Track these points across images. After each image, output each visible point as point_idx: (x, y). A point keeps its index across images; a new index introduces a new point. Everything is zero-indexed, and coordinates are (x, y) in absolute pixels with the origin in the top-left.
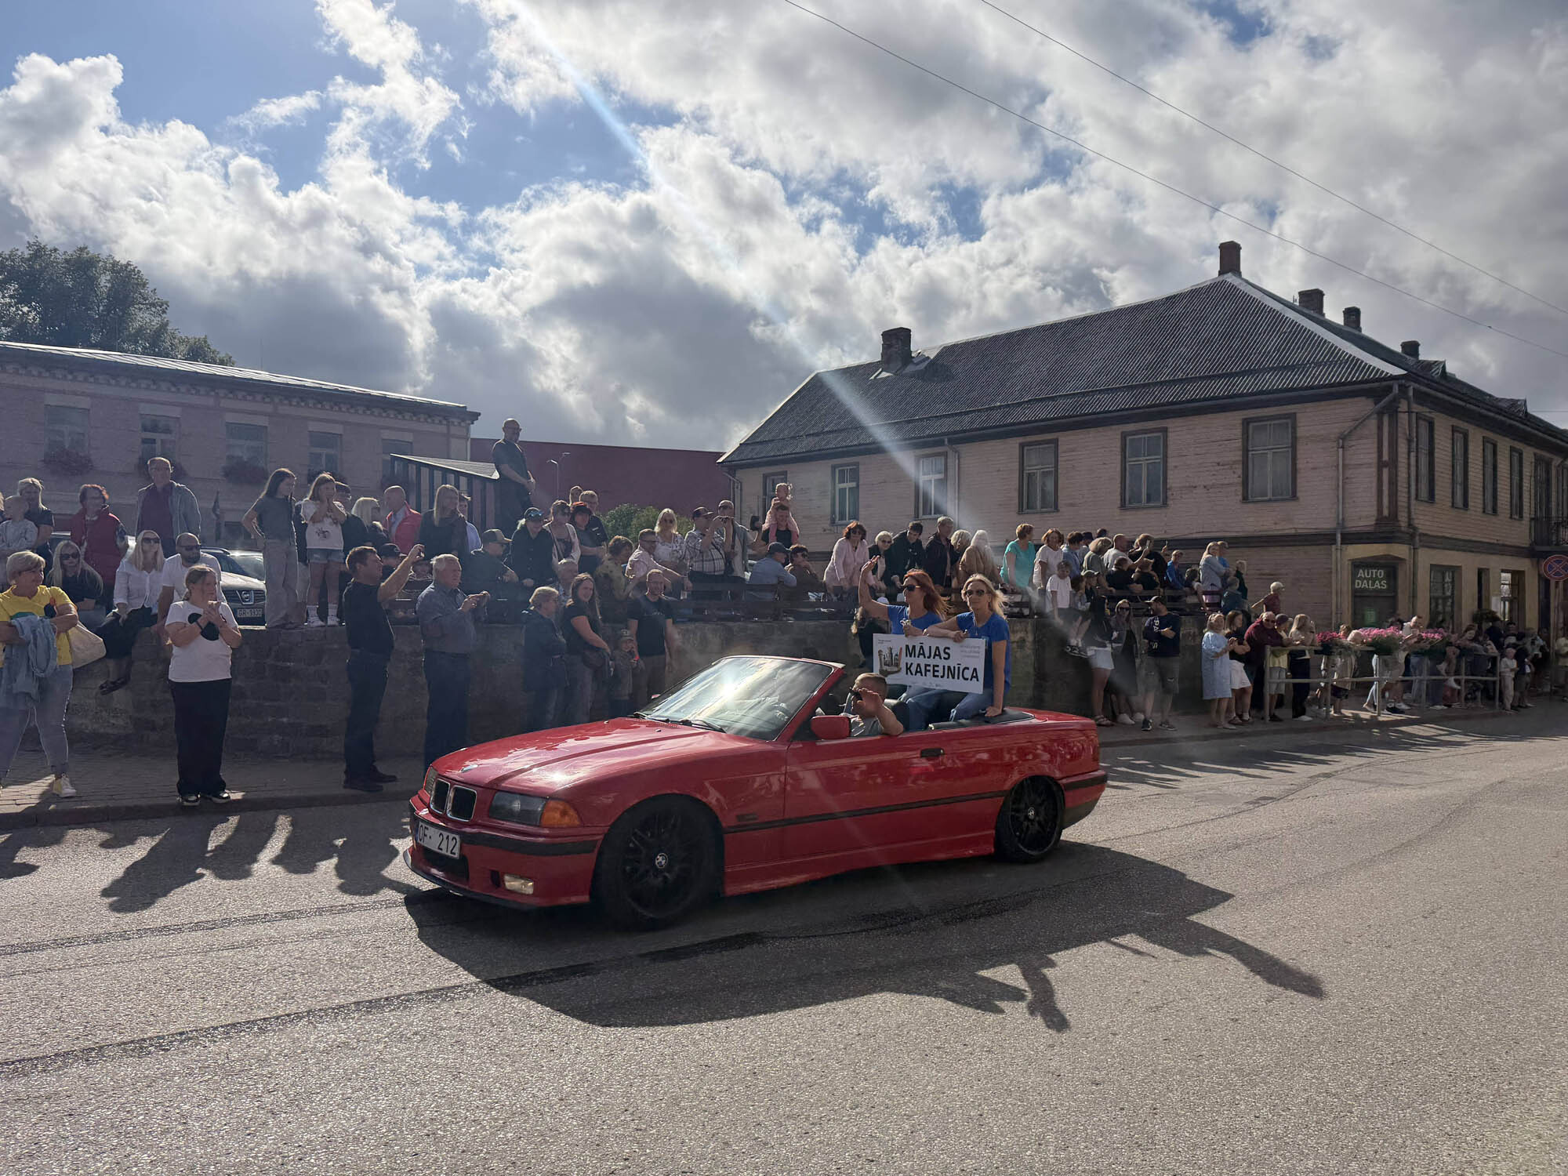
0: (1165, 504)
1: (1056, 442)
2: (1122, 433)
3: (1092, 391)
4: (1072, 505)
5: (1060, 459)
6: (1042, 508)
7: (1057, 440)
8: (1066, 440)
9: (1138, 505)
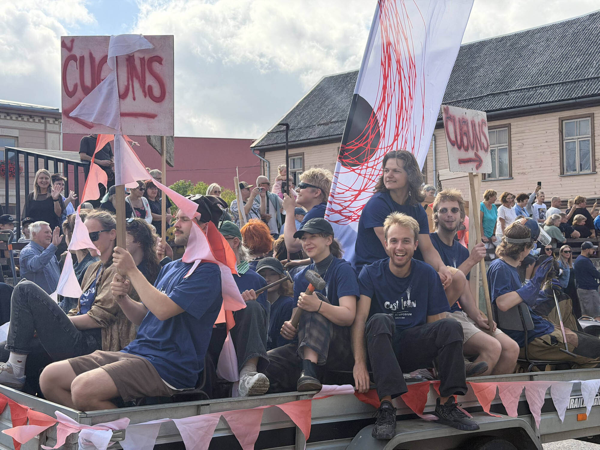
0: (594, 172)
1: (509, 126)
2: (559, 118)
3: (535, 87)
4: (524, 174)
5: (512, 139)
6: (500, 176)
7: (510, 124)
8: (517, 124)
9: (574, 173)
